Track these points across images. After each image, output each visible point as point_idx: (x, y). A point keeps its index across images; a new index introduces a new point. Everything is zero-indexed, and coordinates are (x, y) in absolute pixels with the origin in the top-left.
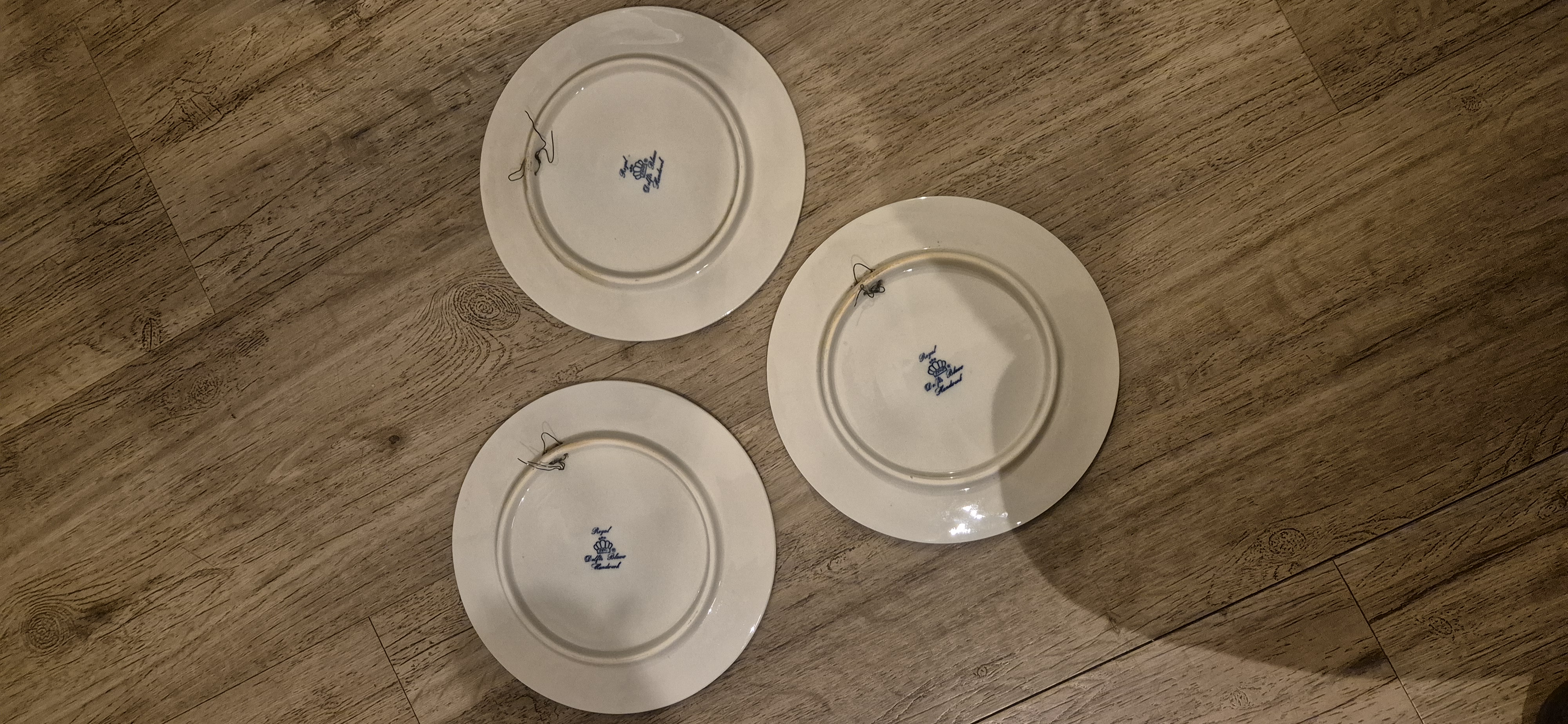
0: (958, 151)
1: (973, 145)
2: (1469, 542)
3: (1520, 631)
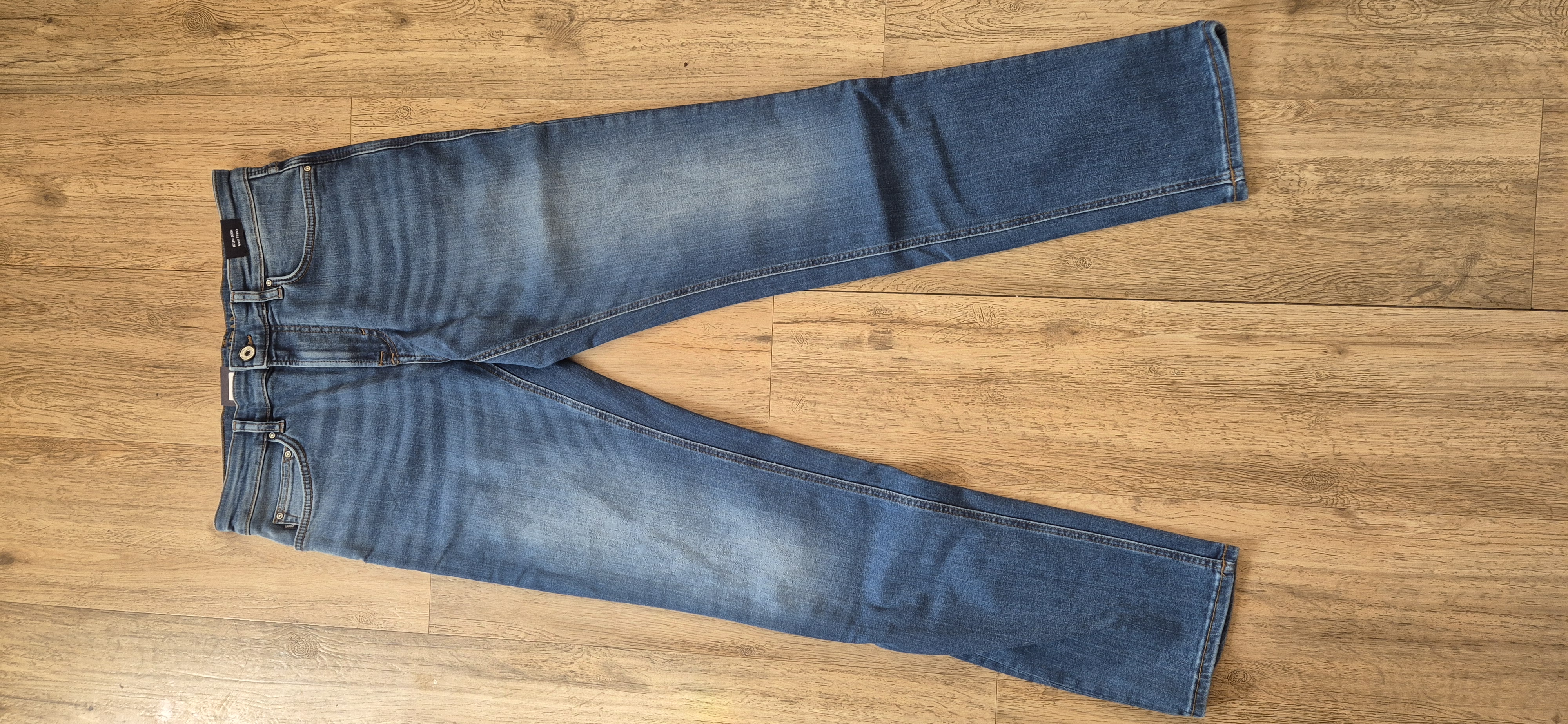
0: (720, 28)
1: (729, 29)
2: (830, 310)
3: (828, 357)
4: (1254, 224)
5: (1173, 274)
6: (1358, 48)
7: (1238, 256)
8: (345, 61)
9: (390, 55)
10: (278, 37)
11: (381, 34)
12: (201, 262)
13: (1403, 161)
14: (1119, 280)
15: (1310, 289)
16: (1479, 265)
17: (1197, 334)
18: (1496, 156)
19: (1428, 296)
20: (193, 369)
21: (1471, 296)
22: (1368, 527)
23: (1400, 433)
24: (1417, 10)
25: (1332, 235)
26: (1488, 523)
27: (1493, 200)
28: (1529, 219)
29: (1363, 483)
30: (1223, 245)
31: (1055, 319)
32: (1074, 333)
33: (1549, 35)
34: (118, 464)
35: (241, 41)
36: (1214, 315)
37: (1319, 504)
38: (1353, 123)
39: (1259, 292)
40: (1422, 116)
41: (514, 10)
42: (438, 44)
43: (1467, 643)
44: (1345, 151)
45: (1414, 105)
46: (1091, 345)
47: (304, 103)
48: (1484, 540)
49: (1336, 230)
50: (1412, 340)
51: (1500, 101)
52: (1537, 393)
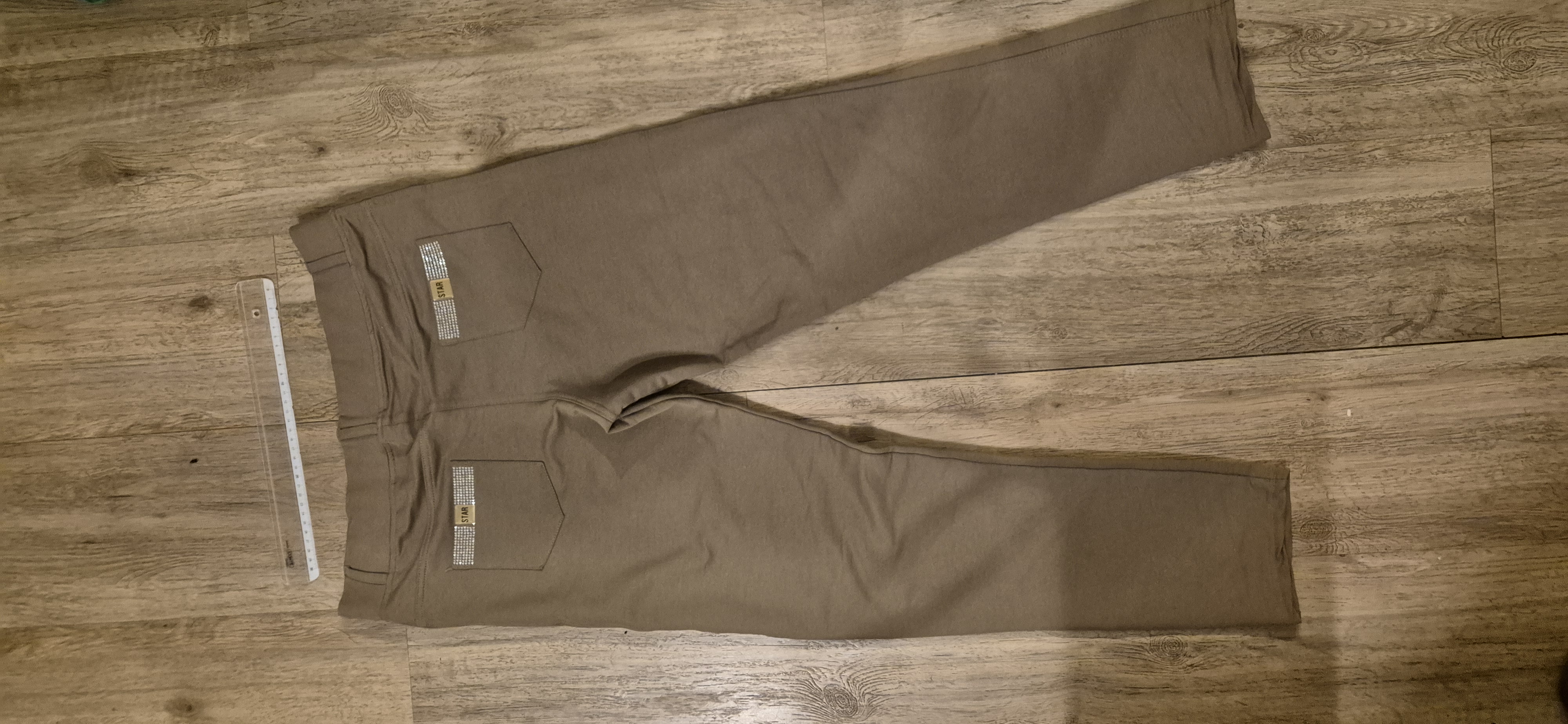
4: (1224, 279)
5: (1149, 336)
6: (1304, 95)
7: (1211, 313)
8: (262, 198)
9: (311, 187)
10: (186, 179)
11: (299, 165)
12: (126, 426)
13: (1362, 203)
14: (1097, 348)
15: (1287, 338)
16: (1447, 299)
17: (1180, 394)
18: (1452, 190)
19: (1401, 334)
20: (130, 541)
21: (1442, 331)
22: (1369, 570)
23: (1390, 473)
24: (1358, 53)
25: (1301, 283)
26: (1484, 553)
27: (1453, 233)
28: (1491, 249)
29: (1360, 527)
30: (1195, 303)
31: (1036, 393)
32: (1058, 406)
33: (1488, 66)
34: (57, 652)
35: (146, 187)
36: (1195, 374)
37: (1319, 553)
38: (1309, 170)
39: (1237, 346)
40: (1375, 157)
41: (439, 129)
42: (362, 171)
43: (1478, 674)
44: (1304, 199)
45: (1366, 147)
46: (1077, 416)
47: (222, 246)
48: (1482, 571)
49: (1303, 278)
50: (1390, 380)
51: (1449, 135)
52: (1517, 420)
